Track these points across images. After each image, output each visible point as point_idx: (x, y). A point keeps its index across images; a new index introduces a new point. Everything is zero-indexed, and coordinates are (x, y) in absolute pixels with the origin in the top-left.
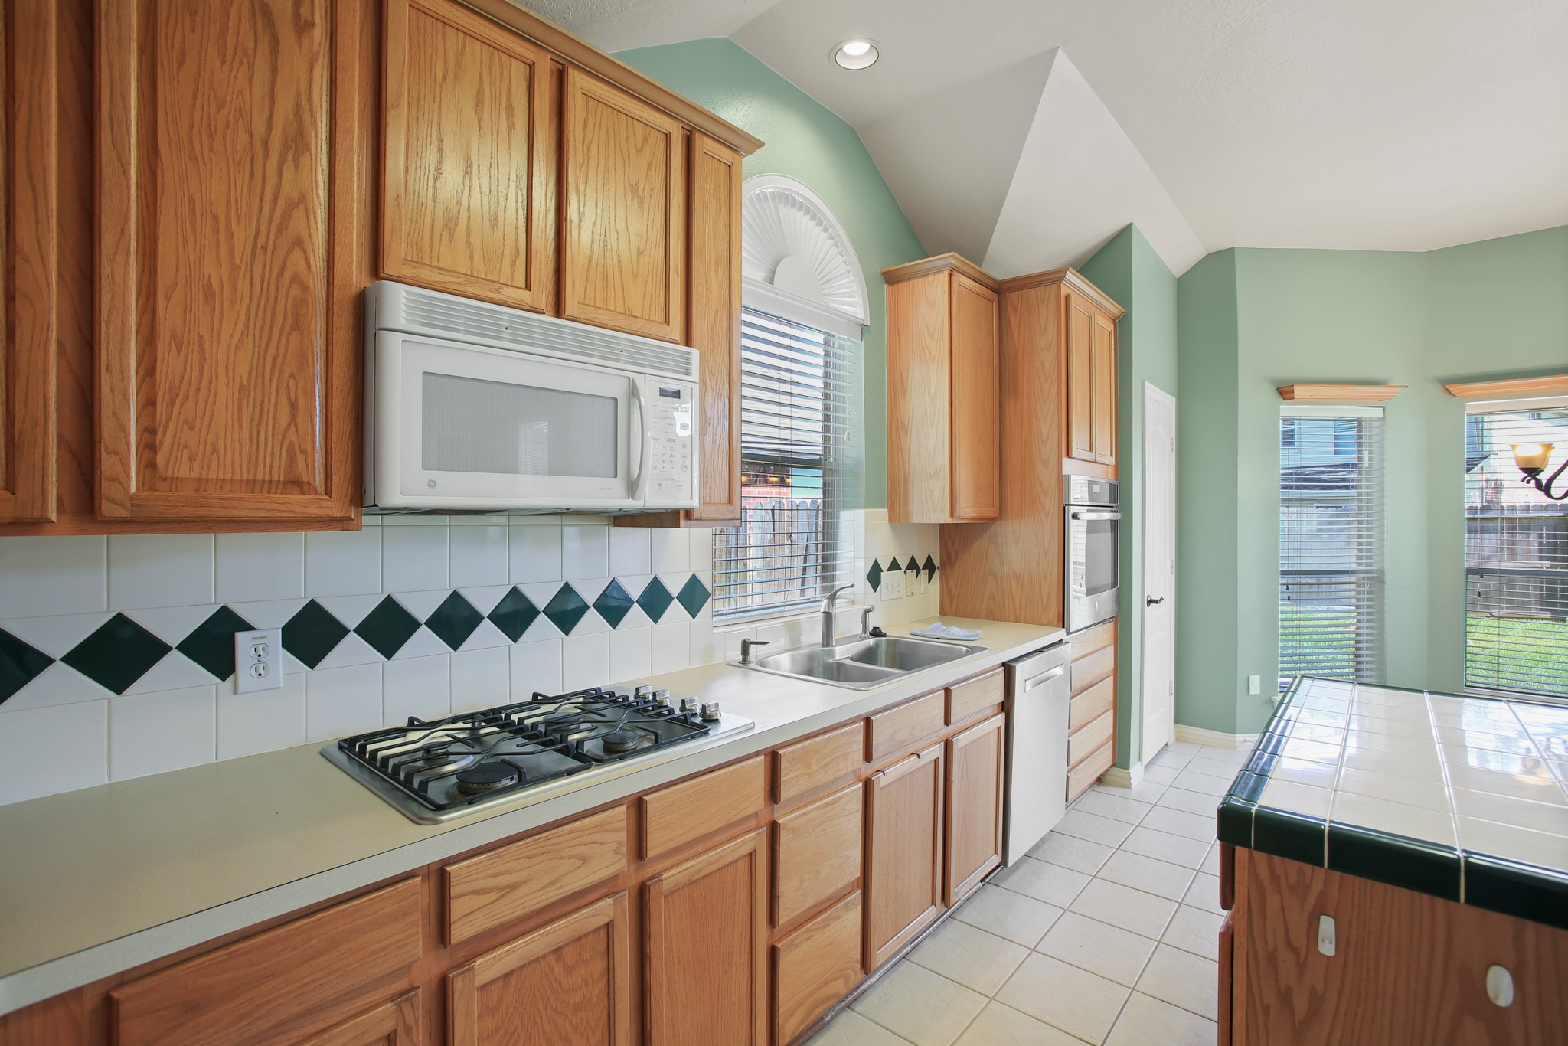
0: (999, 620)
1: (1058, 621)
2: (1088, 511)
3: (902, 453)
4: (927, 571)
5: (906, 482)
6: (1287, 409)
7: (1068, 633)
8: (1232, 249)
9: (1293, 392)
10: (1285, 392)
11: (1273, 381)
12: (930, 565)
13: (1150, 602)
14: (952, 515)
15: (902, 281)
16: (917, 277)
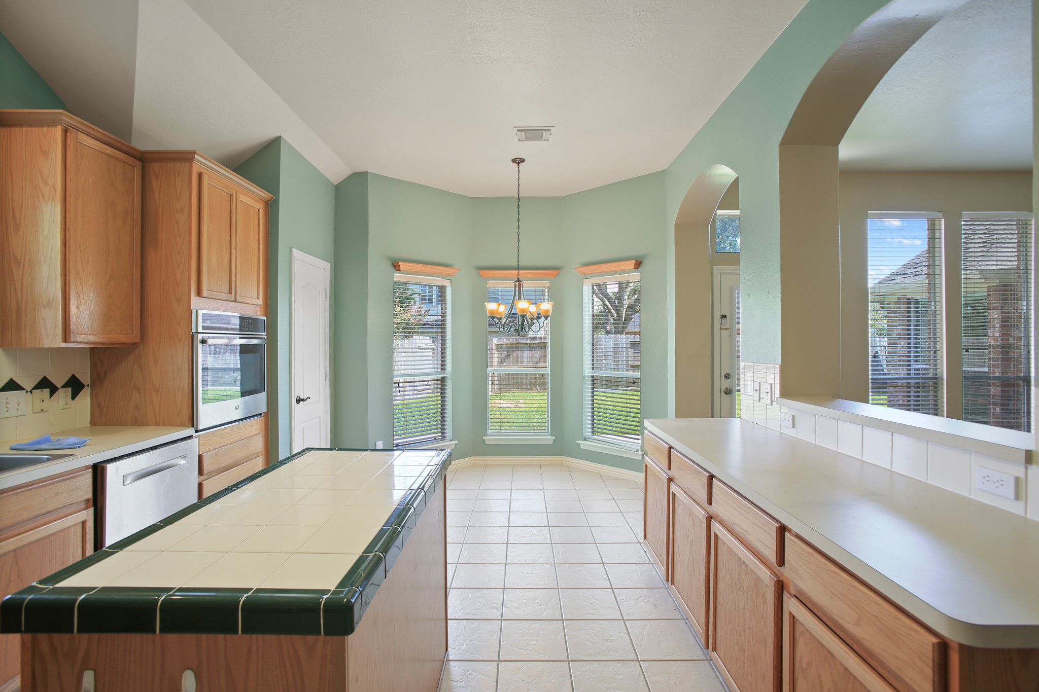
0: (143, 425)
1: (189, 422)
2: (240, 338)
3: (14, 284)
4: (70, 389)
5: (19, 310)
6: (398, 277)
7: (197, 431)
8: (365, 174)
9: (399, 266)
10: (396, 266)
11: (390, 259)
12: (75, 386)
13: (299, 401)
14: (65, 340)
15: (15, 126)
16: (31, 126)
